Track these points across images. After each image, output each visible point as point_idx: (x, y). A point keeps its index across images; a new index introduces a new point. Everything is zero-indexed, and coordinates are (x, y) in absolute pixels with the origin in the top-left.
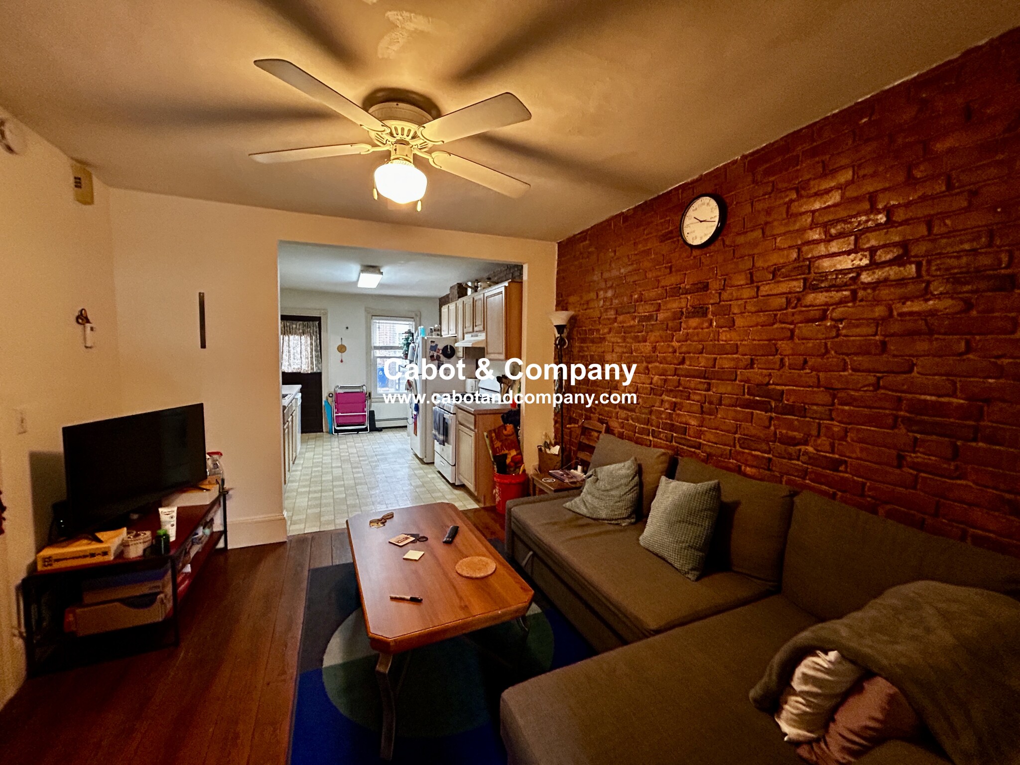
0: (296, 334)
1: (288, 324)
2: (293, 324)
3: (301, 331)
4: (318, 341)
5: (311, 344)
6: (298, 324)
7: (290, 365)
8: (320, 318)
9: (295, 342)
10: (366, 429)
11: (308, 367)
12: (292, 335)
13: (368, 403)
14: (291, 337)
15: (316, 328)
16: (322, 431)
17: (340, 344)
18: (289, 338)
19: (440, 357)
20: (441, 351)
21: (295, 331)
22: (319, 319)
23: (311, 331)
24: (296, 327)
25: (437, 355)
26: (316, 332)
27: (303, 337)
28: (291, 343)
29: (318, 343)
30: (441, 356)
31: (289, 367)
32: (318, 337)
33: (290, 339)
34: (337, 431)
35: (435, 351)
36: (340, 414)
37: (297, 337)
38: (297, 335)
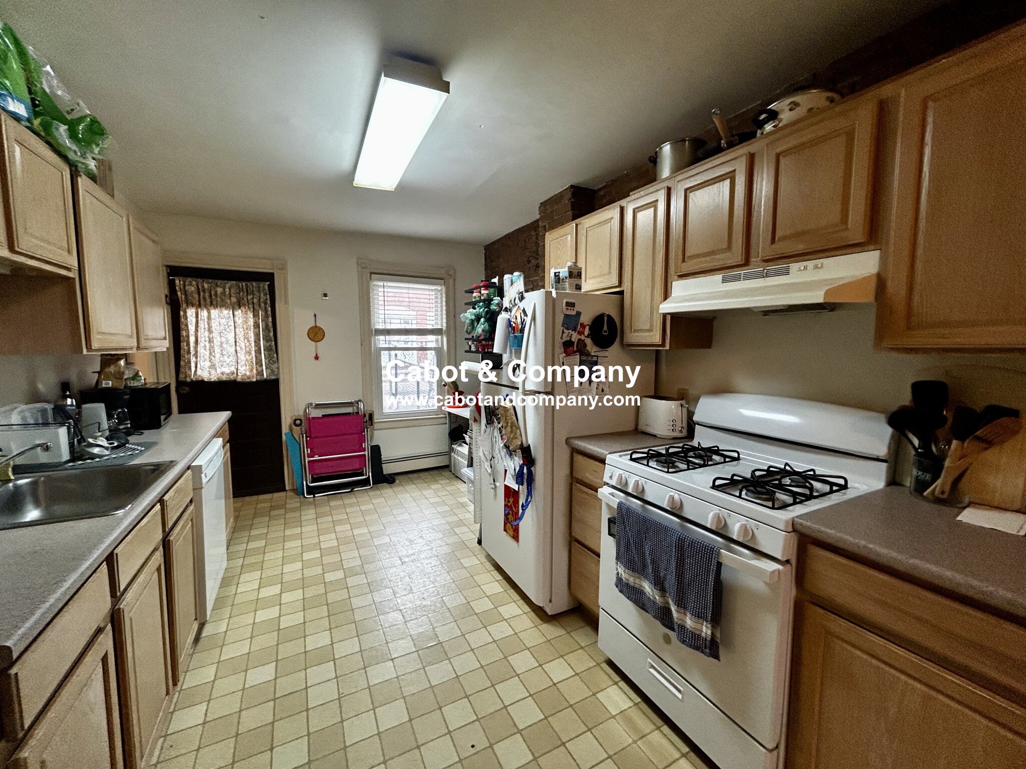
0: (222, 305)
1: (206, 286)
2: (217, 285)
3: (234, 300)
4: (270, 319)
5: (256, 326)
6: (228, 286)
7: (213, 366)
8: (272, 275)
9: (223, 321)
10: (365, 482)
11: (252, 370)
12: (216, 307)
13: (367, 434)
14: (214, 312)
15: (265, 294)
16: (284, 489)
17: (313, 325)
18: (209, 313)
19: (585, 345)
20: (587, 332)
21: (222, 300)
22: (269, 277)
23: (255, 301)
24: (224, 293)
25: (580, 340)
26: (266, 303)
27: (238, 313)
28: (214, 325)
29: (270, 324)
30: (589, 341)
31: (213, 372)
32: (269, 313)
33: (213, 316)
34: (312, 491)
35: (575, 330)
36: (317, 458)
37: (226, 312)
38: (227, 308)
